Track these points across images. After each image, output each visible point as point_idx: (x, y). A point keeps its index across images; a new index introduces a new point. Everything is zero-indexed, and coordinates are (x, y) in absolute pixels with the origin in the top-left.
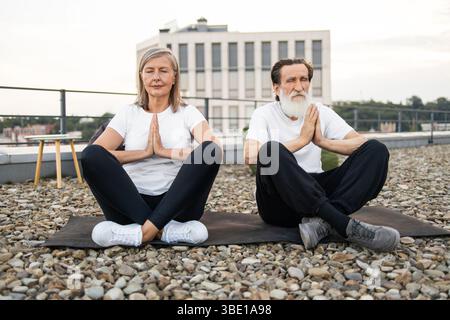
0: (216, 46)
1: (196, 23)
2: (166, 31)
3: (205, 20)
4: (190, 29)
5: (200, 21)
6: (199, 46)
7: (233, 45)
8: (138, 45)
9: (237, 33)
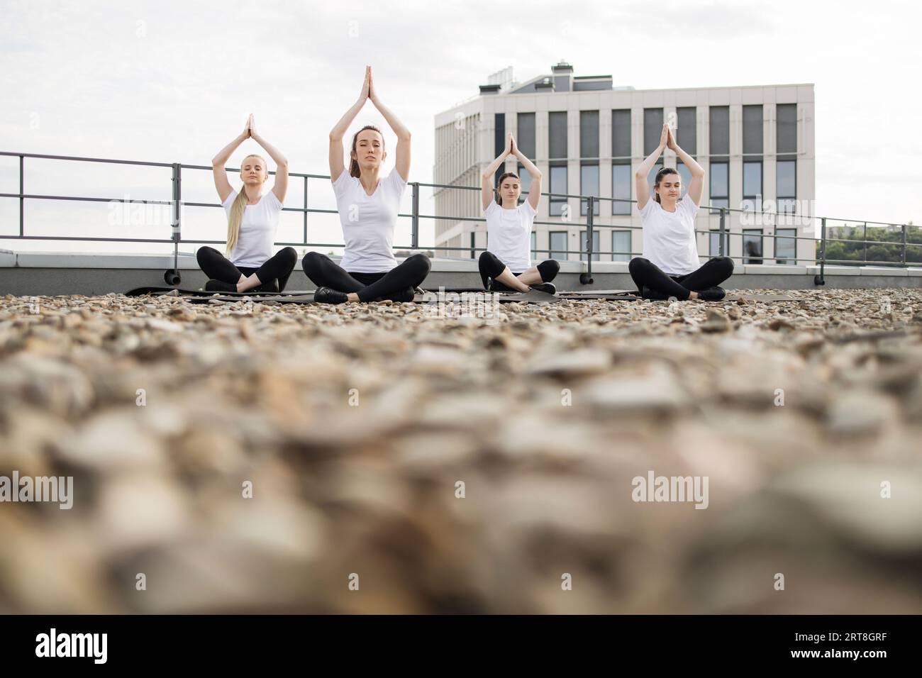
0: (590, 117)
1: (550, 73)
2: (493, 89)
3: (570, 68)
4: (540, 86)
5: (558, 68)
6: (558, 118)
7: (621, 115)
8: (437, 117)
9: (630, 91)
